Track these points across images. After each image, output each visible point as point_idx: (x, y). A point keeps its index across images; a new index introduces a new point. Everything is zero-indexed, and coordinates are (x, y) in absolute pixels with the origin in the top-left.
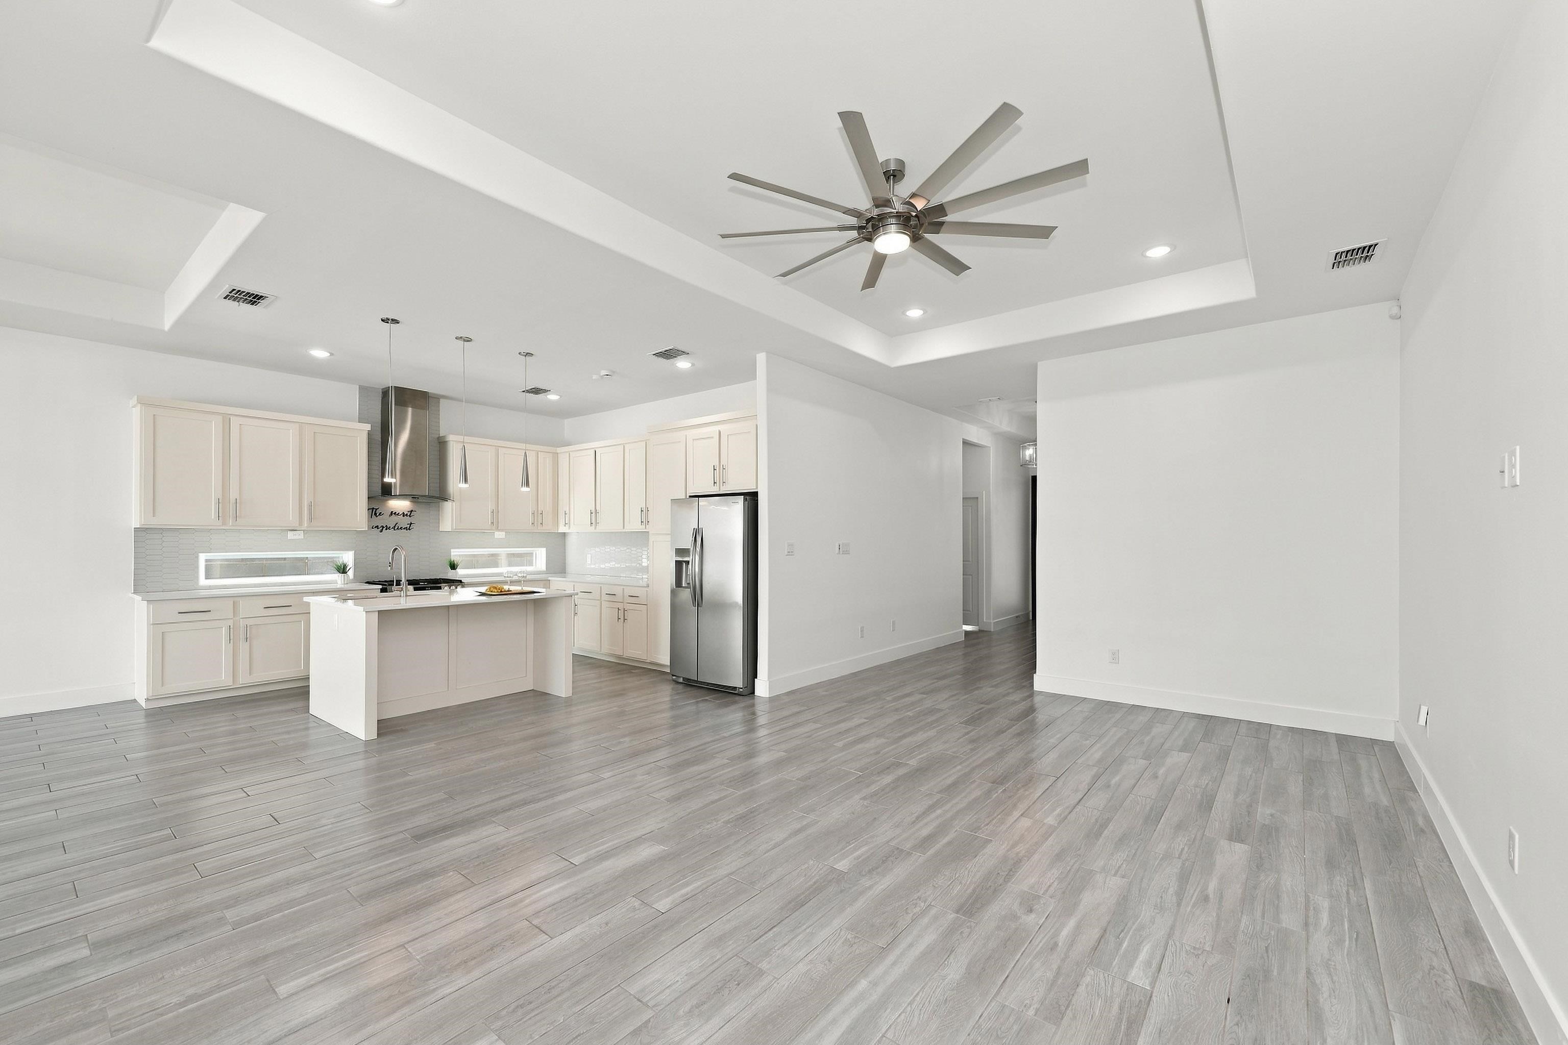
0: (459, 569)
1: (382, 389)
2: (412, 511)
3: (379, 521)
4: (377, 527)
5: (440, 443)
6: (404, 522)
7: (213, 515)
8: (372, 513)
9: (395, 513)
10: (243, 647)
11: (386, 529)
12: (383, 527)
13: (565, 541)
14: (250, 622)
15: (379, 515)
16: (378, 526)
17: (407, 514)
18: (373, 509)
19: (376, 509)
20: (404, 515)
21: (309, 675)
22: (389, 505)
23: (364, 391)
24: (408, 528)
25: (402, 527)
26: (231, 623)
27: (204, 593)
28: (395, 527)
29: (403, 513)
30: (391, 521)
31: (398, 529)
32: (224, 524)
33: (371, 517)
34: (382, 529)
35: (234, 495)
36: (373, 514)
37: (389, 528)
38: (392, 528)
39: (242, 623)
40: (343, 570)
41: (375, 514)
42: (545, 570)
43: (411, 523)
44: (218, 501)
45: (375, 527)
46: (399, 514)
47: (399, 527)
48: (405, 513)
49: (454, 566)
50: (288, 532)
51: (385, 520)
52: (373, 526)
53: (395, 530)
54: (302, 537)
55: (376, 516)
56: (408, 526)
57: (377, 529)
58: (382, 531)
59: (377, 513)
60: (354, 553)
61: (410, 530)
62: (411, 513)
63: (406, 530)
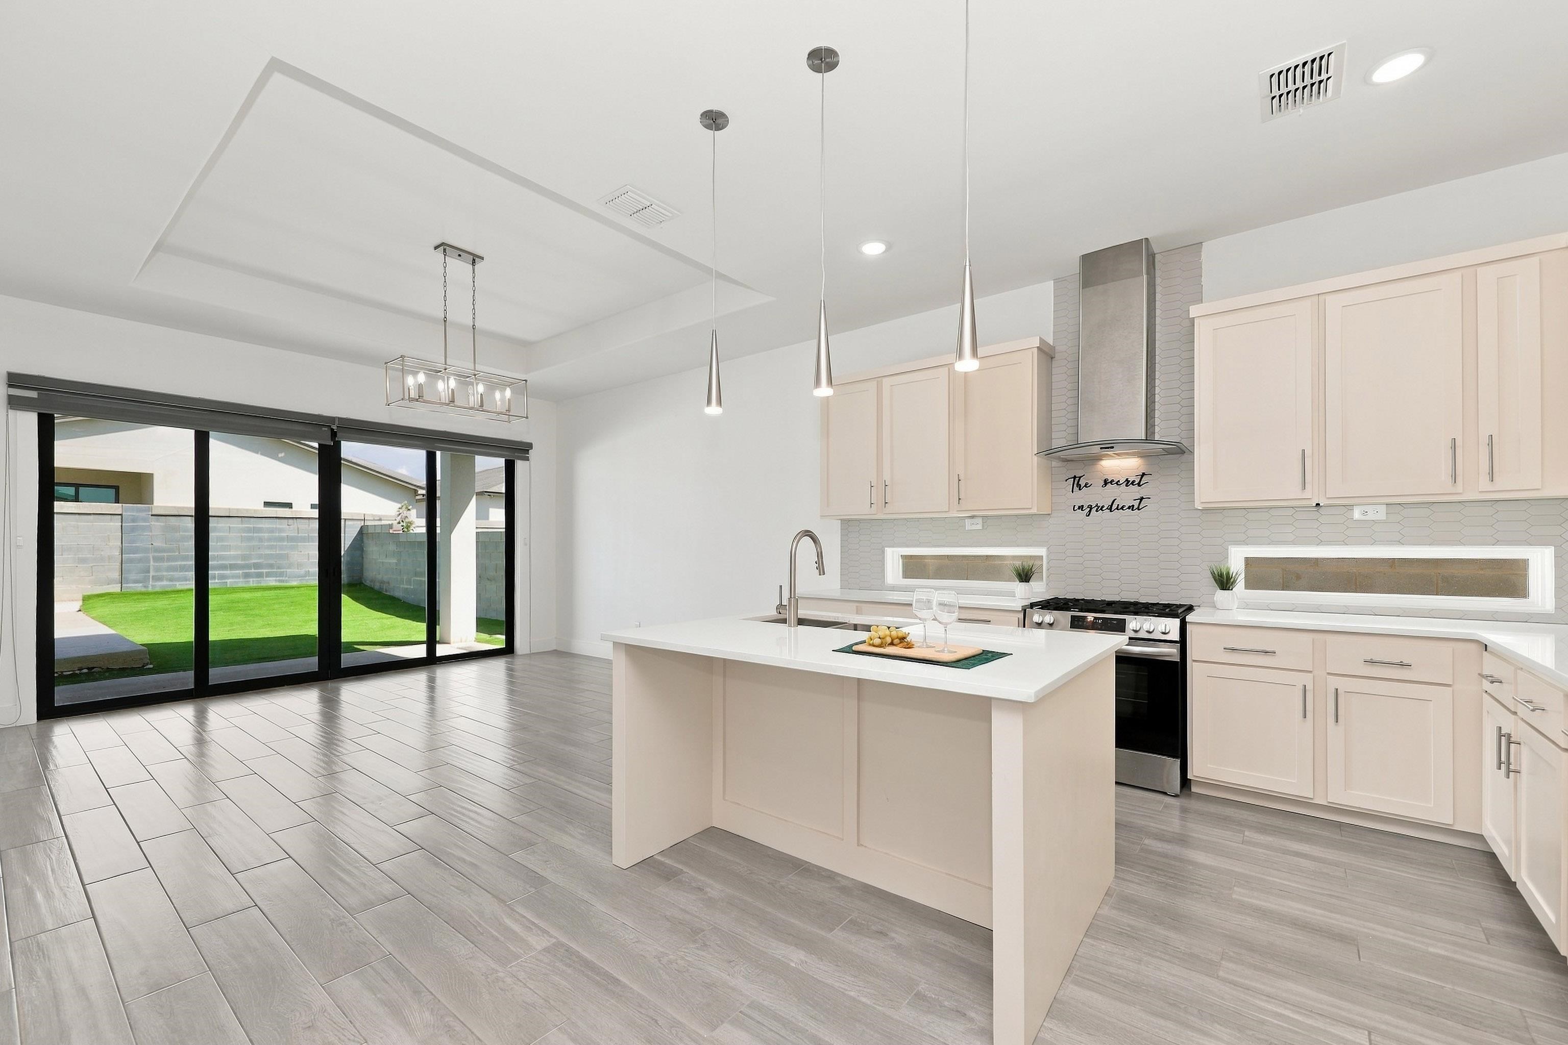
0: (1236, 587)
2: (1144, 474)
3: (1084, 497)
4: (1081, 508)
6: (1128, 496)
8: (1074, 484)
9: (1112, 481)
11: (1097, 511)
12: (1092, 507)
15: (1086, 486)
16: (1083, 506)
17: (1134, 482)
18: (1075, 477)
19: (1080, 478)
20: (1128, 483)
22: (1101, 469)
24: (1136, 507)
25: (1124, 506)
28: (1111, 506)
29: (1127, 480)
30: (1104, 496)
31: (1117, 509)
33: (1073, 492)
34: (1090, 511)
36: (1075, 486)
37: (1101, 509)
38: (1107, 508)
40: (1026, 575)
41: (1079, 486)
43: (1142, 499)
44: (871, 484)
45: (1079, 508)
46: (1119, 481)
47: (1118, 505)
48: (1131, 479)
49: (1224, 582)
50: (965, 520)
51: (1097, 495)
52: (1075, 506)
53: (1111, 511)
54: (980, 527)
55: (1080, 489)
56: (1136, 504)
57: (1082, 510)
58: (1088, 516)
59: (1082, 483)
60: (1048, 548)
61: (1138, 509)
62: (1141, 479)
63: (1132, 511)
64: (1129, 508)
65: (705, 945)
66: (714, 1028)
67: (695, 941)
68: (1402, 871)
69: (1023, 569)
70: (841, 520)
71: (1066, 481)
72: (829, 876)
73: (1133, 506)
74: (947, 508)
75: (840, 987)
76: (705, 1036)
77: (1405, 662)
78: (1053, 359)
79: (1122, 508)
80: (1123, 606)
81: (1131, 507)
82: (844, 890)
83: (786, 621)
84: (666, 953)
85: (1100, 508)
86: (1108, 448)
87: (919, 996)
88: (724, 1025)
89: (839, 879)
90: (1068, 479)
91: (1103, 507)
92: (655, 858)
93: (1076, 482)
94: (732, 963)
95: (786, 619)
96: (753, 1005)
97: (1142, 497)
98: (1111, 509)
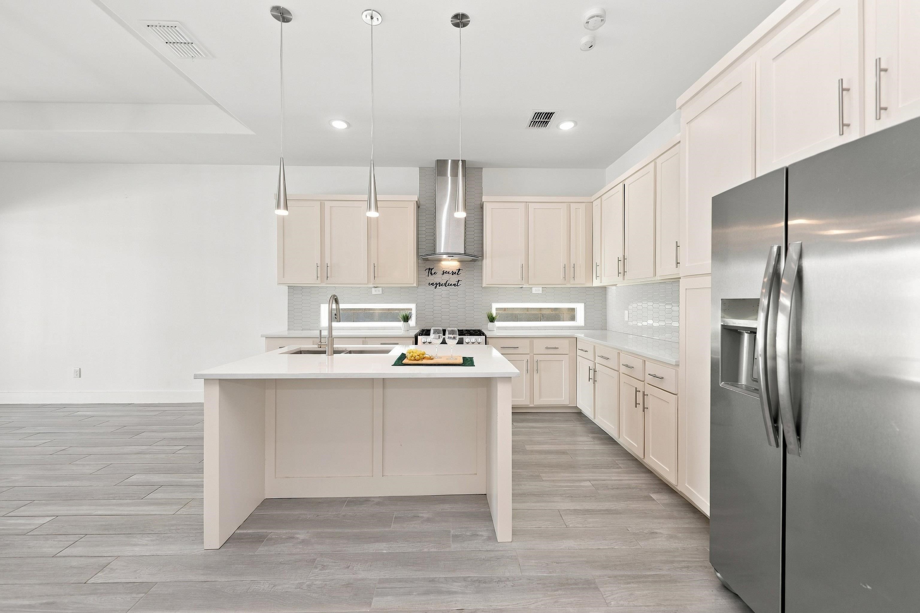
0: (496, 321)
2: (459, 270)
3: (434, 279)
4: (432, 284)
6: (453, 279)
7: (313, 275)
8: (429, 272)
9: (446, 272)
12: (437, 284)
13: (606, 296)
15: (434, 274)
16: (433, 283)
17: (455, 273)
18: (429, 269)
19: (432, 269)
20: (453, 273)
22: (441, 265)
23: (423, 169)
30: (443, 279)
31: (448, 285)
32: (322, 282)
33: (428, 276)
34: (436, 286)
38: (444, 285)
40: (406, 319)
41: (431, 273)
42: (584, 326)
43: (459, 281)
44: (317, 265)
46: (449, 272)
47: (449, 283)
48: (454, 271)
49: (492, 319)
50: (372, 288)
51: (439, 278)
52: (430, 283)
53: (446, 286)
54: (381, 292)
55: (432, 275)
58: (436, 288)
59: (433, 272)
60: (416, 304)
61: (457, 286)
62: (459, 271)
63: (455, 286)
64: (453, 285)
65: (324, 566)
66: (370, 604)
67: (316, 568)
68: (561, 425)
69: (406, 316)
70: (288, 286)
71: (425, 270)
72: (365, 500)
73: (455, 284)
74: (367, 282)
75: (417, 550)
76: (368, 611)
77: (556, 347)
78: (419, 208)
79: (451, 285)
81: (455, 285)
82: (378, 504)
83: (326, 353)
84: (302, 583)
85: (440, 285)
86: (451, 256)
87: (455, 537)
88: (374, 599)
89: (373, 499)
90: (426, 270)
91: (442, 284)
92: (238, 533)
93: (430, 272)
94: (350, 568)
95: (326, 351)
96: (381, 581)
97: (459, 280)
98: (446, 285)
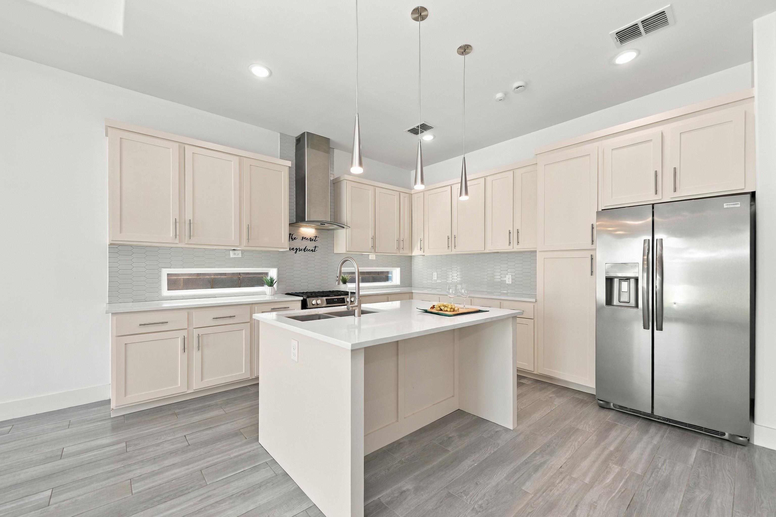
1: (296, 138)
2: (317, 236)
3: (294, 244)
5: (334, 183)
6: (311, 245)
7: (172, 234)
9: (305, 238)
10: (196, 355)
11: (299, 251)
13: (411, 261)
14: (201, 331)
15: (295, 239)
16: (293, 248)
17: (313, 239)
18: (290, 234)
19: (293, 234)
20: (311, 240)
21: (259, 376)
22: (302, 231)
23: (283, 136)
25: (309, 250)
26: (185, 333)
27: (167, 305)
30: (302, 245)
31: (307, 251)
32: (180, 241)
33: (289, 241)
34: (296, 251)
35: (189, 216)
36: (290, 238)
38: (303, 250)
39: (196, 332)
40: (270, 283)
41: (292, 238)
42: (400, 284)
45: (292, 249)
46: (308, 238)
47: (307, 249)
48: (312, 238)
49: (345, 281)
50: (230, 251)
51: (298, 244)
52: (290, 248)
53: (305, 252)
55: (292, 240)
56: (314, 249)
57: (293, 250)
58: (296, 253)
59: (293, 237)
60: (278, 269)
61: (314, 251)
62: (316, 238)
63: (313, 252)
64: (311, 251)
73: (313, 250)
80: (311, 293)
85: (300, 250)
91: (302, 249)
93: (291, 237)
97: (316, 246)
98: (305, 250)
